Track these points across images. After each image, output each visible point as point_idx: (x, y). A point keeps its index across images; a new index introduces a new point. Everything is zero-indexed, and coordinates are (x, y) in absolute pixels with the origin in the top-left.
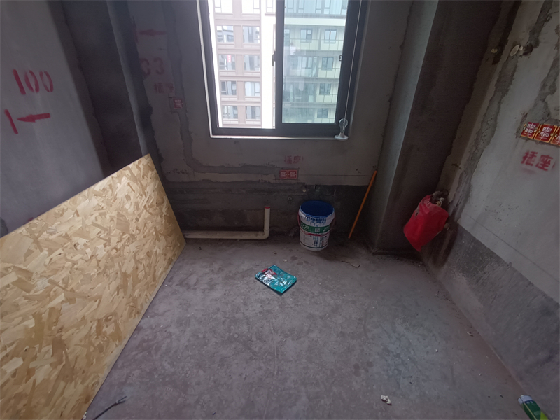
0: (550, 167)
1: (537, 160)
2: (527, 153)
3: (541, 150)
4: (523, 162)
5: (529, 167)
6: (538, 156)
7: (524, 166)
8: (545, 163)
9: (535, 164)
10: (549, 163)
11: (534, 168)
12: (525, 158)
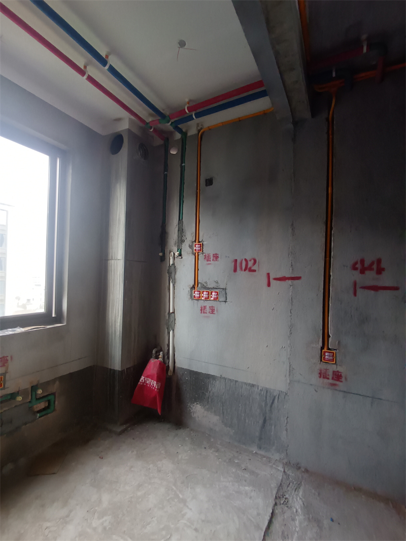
0: (215, 312)
1: (208, 310)
2: (202, 308)
3: (208, 304)
4: (201, 313)
5: (206, 315)
6: (208, 307)
7: (203, 314)
8: (212, 311)
9: (208, 312)
10: (214, 310)
11: (208, 314)
12: (201, 310)
